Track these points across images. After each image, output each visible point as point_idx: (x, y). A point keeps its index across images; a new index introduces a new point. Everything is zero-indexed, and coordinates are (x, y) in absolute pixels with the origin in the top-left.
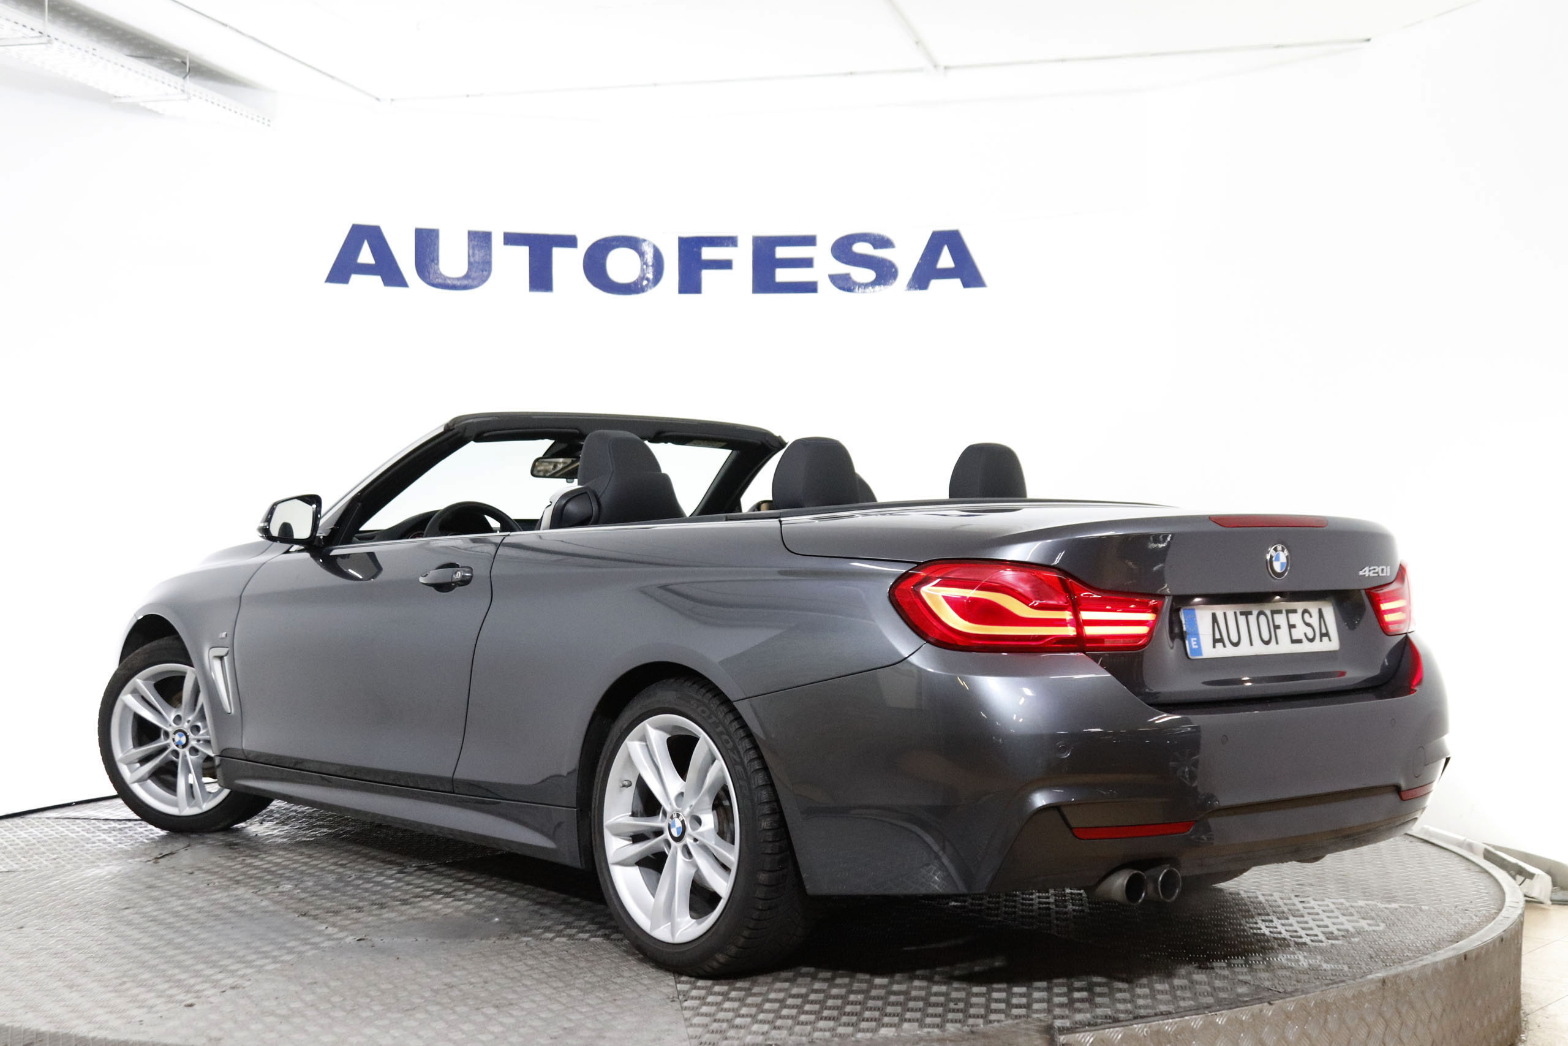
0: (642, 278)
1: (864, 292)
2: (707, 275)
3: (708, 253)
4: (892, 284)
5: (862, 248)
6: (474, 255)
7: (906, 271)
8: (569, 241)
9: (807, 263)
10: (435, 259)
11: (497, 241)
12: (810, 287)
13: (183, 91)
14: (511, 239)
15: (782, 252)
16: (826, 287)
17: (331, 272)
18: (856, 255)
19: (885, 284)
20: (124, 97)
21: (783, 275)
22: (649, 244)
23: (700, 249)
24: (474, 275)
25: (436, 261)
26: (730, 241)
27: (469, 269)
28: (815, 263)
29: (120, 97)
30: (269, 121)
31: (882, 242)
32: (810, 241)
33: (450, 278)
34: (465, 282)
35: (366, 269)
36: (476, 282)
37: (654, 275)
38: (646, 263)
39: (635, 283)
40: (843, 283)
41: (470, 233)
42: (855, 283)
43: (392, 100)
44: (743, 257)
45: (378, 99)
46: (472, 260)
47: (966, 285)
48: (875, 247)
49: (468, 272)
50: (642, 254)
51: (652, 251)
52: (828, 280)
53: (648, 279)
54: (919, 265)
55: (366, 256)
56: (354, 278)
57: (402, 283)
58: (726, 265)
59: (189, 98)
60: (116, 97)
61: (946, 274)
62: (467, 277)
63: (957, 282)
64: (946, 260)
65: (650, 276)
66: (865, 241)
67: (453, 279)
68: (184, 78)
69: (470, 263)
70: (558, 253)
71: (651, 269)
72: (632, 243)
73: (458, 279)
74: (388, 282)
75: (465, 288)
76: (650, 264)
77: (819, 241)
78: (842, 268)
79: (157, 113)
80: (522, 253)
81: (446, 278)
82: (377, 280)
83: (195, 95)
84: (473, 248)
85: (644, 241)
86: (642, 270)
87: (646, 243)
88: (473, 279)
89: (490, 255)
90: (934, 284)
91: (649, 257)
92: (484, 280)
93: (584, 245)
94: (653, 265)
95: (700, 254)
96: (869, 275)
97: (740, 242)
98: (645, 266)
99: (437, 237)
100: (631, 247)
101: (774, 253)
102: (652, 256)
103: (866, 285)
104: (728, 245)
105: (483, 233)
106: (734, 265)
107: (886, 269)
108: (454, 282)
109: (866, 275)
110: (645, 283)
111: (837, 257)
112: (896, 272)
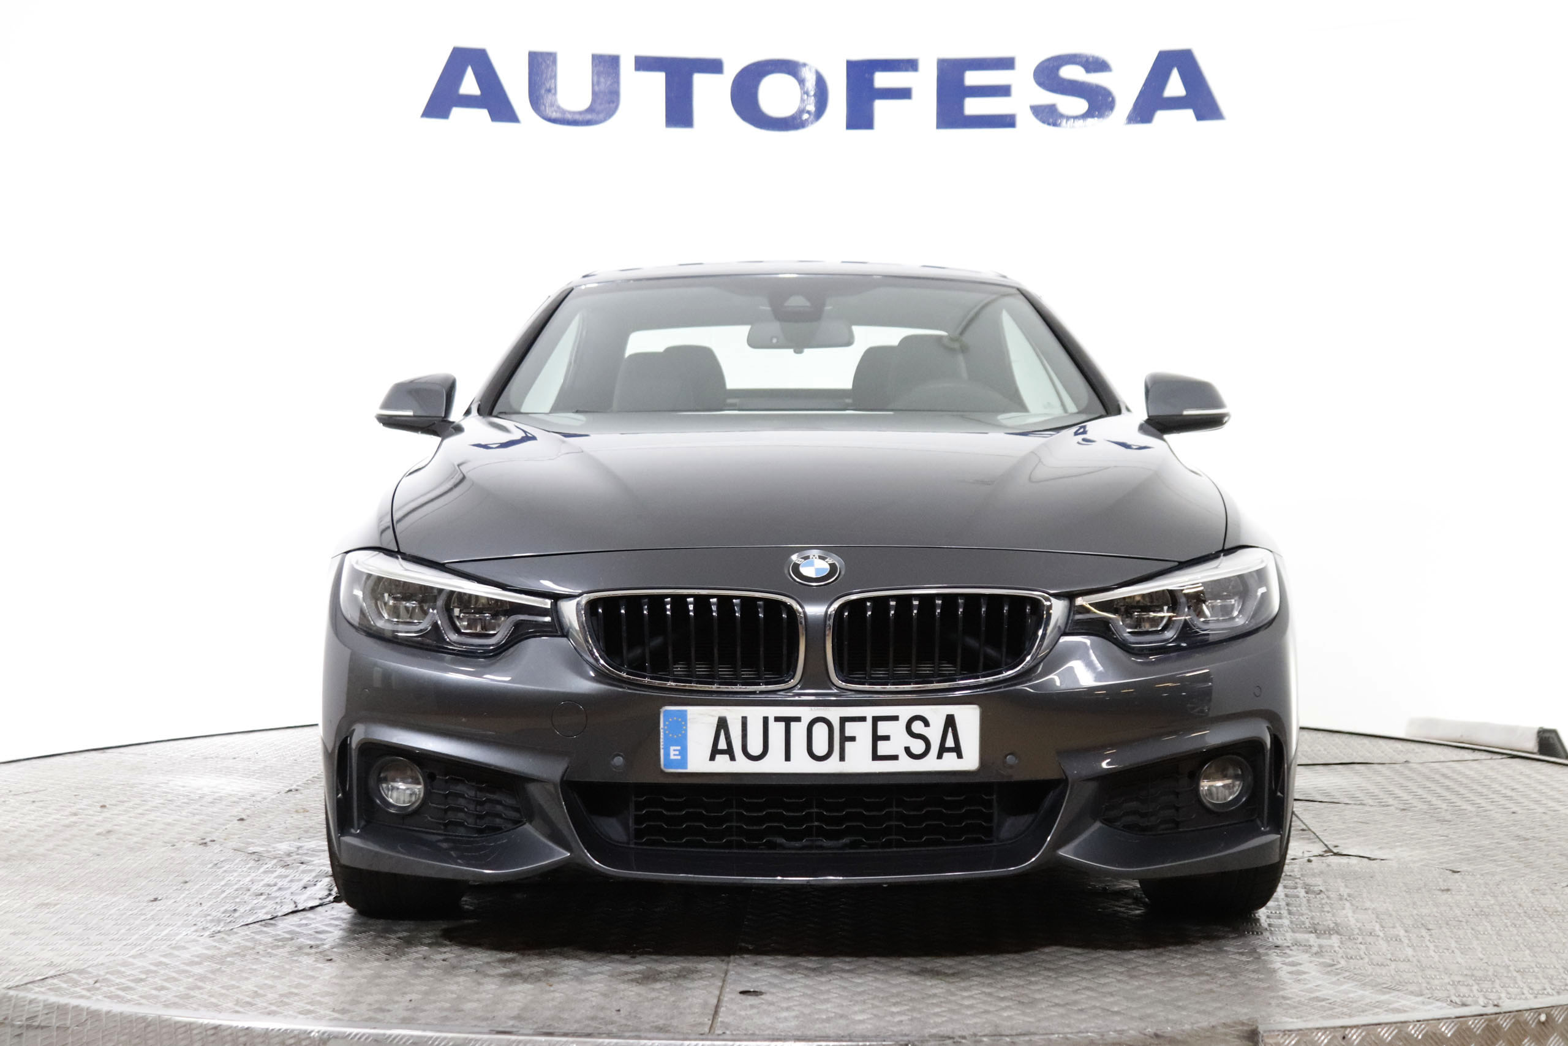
0: (801, 111)
1: (1073, 127)
2: (880, 107)
3: (883, 80)
4: (1108, 116)
5: (1070, 72)
6: (598, 83)
7: (1126, 100)
8: (714, 66)
9: (1004, 91)
10: (552, 91)
11: (627, 66)
12: (1006, 121)
14: (644, 64)
15: (972, 78)
16: (1026, 120)
17: (428, 104)
18: (1064, 80)
19: (1101, 115)
21: (973, 106)
22: (810, 69)
23: (872, 74)
24: (598, 107)
25: (553, 91)
26: (911, 65)
27: (594, 101)
28: (1014, 91)
31: (1097, 65)
32: (1006, 64)
33: (570, 113)
34: (589, 117)
35: (469, 102)
36: (601, 116)
37: (816, 106)
38: (807, 93)
39: (793, 117)
40: (1048, 115)
41: (594, 57)
42: (1062, 116)
44: (924, 83)
46: (597, 88)
47: (1200, 117)
48: (1088, 70)
49: (591, 105)
50: (801, 82)
51: (814, 77)
52: (1029, 113)
53: (809, 112)
54: (1142, 93)
55: (469, 85)
56: (456, 112)
57: (512, 117)
58: (904, 94)
61: (1175, 103)
62: (590, 110)
63: (1189, 114)
64: (1175, 87)
65: (811, 108)
66: (1075, 63)
67: (574, 113)
69: (594, 93)
70: (701, 82)
71: (812, 100)
72: (789, 67)
73: (580, 113)
74: (496, 116)
75: (588, 123)
76: (812, 93)
77: (1018, 63)
78: (1047, 98)
80: (659, 79)
81: (564, 112)
82: (484, 113)
84: (598, 75)
85: (805, 65)
86: (802, 100)
87: (807, 68)
88: (598, 113)
89: (618, 83)
90: (1161, 116)
91: (811, 83)
92: (610, 113)
93: (732, 70)
94: (815, 95)
95: (871, 81)
96: (1080, 105)
97: (921, 65)
98: (806, 96)
99: (554, 62)
100: (789, 73)
101: (962, 79)
102: (814, 83)
103: (1076, 118)
104: (906, 70)
105: (610, 56)
106: (914, 93)
107: (1100, 98)
108: (577, 117)
109: (1076, 105)
110: (805, 116)
111: (1041, 84)
112: (1113, 101)
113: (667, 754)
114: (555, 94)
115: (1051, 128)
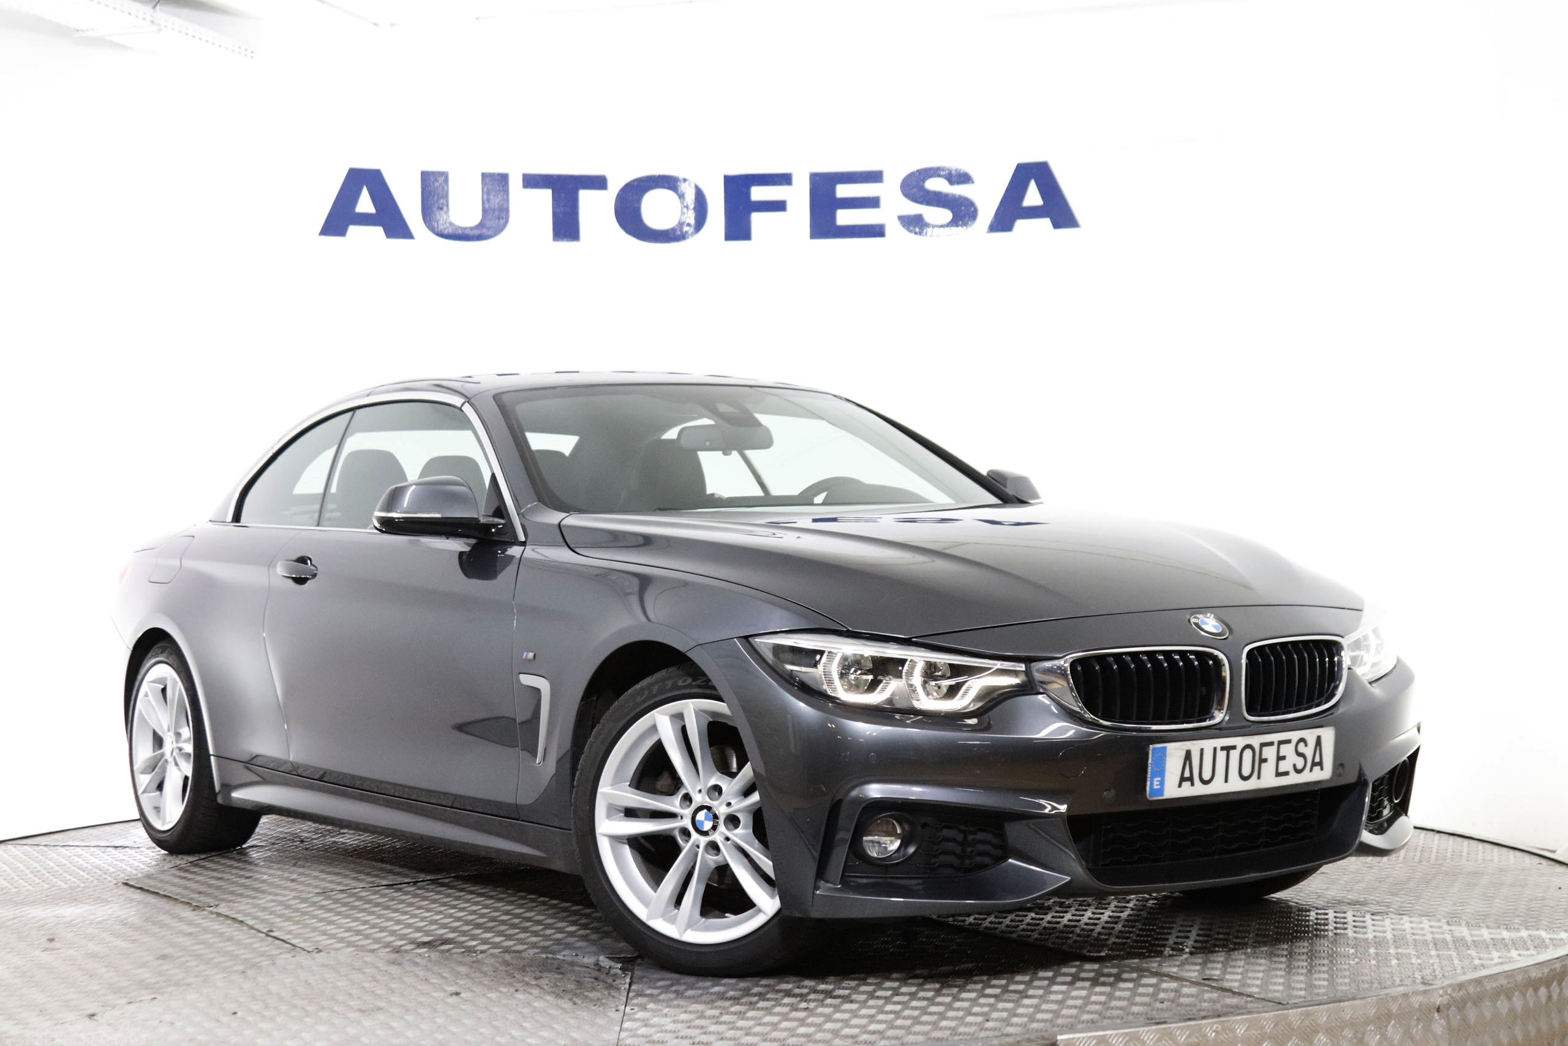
0: (681, 224)
2: (758, 219)
3: (758, 193)
5: (935, 184)
7: (987, 210)
8: (598, 183)
9: (872, 203)
10: (443, 207)
11: (515, 183)
12: (876, 231)
13: (152, 22)
14: (532, 181)
15: (843, 191)
16: (894, 228)
17: (326, 222)
18: (928, 192)
19: (965, 224)
20: (87, 30)
21: (844, 218)
22: (689, 184)
24: (488, 223)
25: (445, 209)
26: (784, 179)
28: (882, 202)
29: (82, 31)
30: (252, 52)
32: (875, 177)
35: (365, 220)
37: (695, 219)
38: (687, 207)
39: (673, 230)
41: (484, 175)
43: (392, 25)
44: (798, 196)
45: (376, 24)
46: (487, 206)
48: (951, 183)
49: (482, 220)
50: (681, 196)
51: (694, 191)
52: (897, 223)
53: (689, 225)
55: (365, 204)
56: (353, 230)
58: (779, 206)
59: (160, 30)
60: (78, 30)
61: (1033, 213)
62: (481, 225)
63: (1046, 222)
64: (1033, 197)
65: (692, 221)
66: (939, 176)
68: (154, 7)
69: (484, 211)
70: (586, 197)
72: (669, 182)
73: (471, 228)
74: (390, 233)
75: (479, 238)
76: (692, 206)
77: (886, 176)
79: (124, 47)
82: (379, 231)
83: (166, 27)
84: (488, 194)
85: (685, 180)
86: (683, 213)
87: (687, 183)
88: (489, 229)
89: (507, 201)
90: (1020, 224)
91: (690, 197)
92: (499, 230)
93: (615, 186)
94: (695, 209)
95: (748, 194)
96: (946, 215)
97: (795, 179)
98: (685, 210)
99: (446, 180)
100: (669, 188)
101: (834, 192)
102: (694, 197)
103: (941, 226)
104: (781, 184)
105: (499, 174)
106: (789, 206)
107: (963, 208)
108: (468, 232)
109: (939, 215)
110: (686, 229)
111: (907, 195)
112: (975, 211)
113: (1152, 785)
114: (447, 212)
115: (918, 236)
